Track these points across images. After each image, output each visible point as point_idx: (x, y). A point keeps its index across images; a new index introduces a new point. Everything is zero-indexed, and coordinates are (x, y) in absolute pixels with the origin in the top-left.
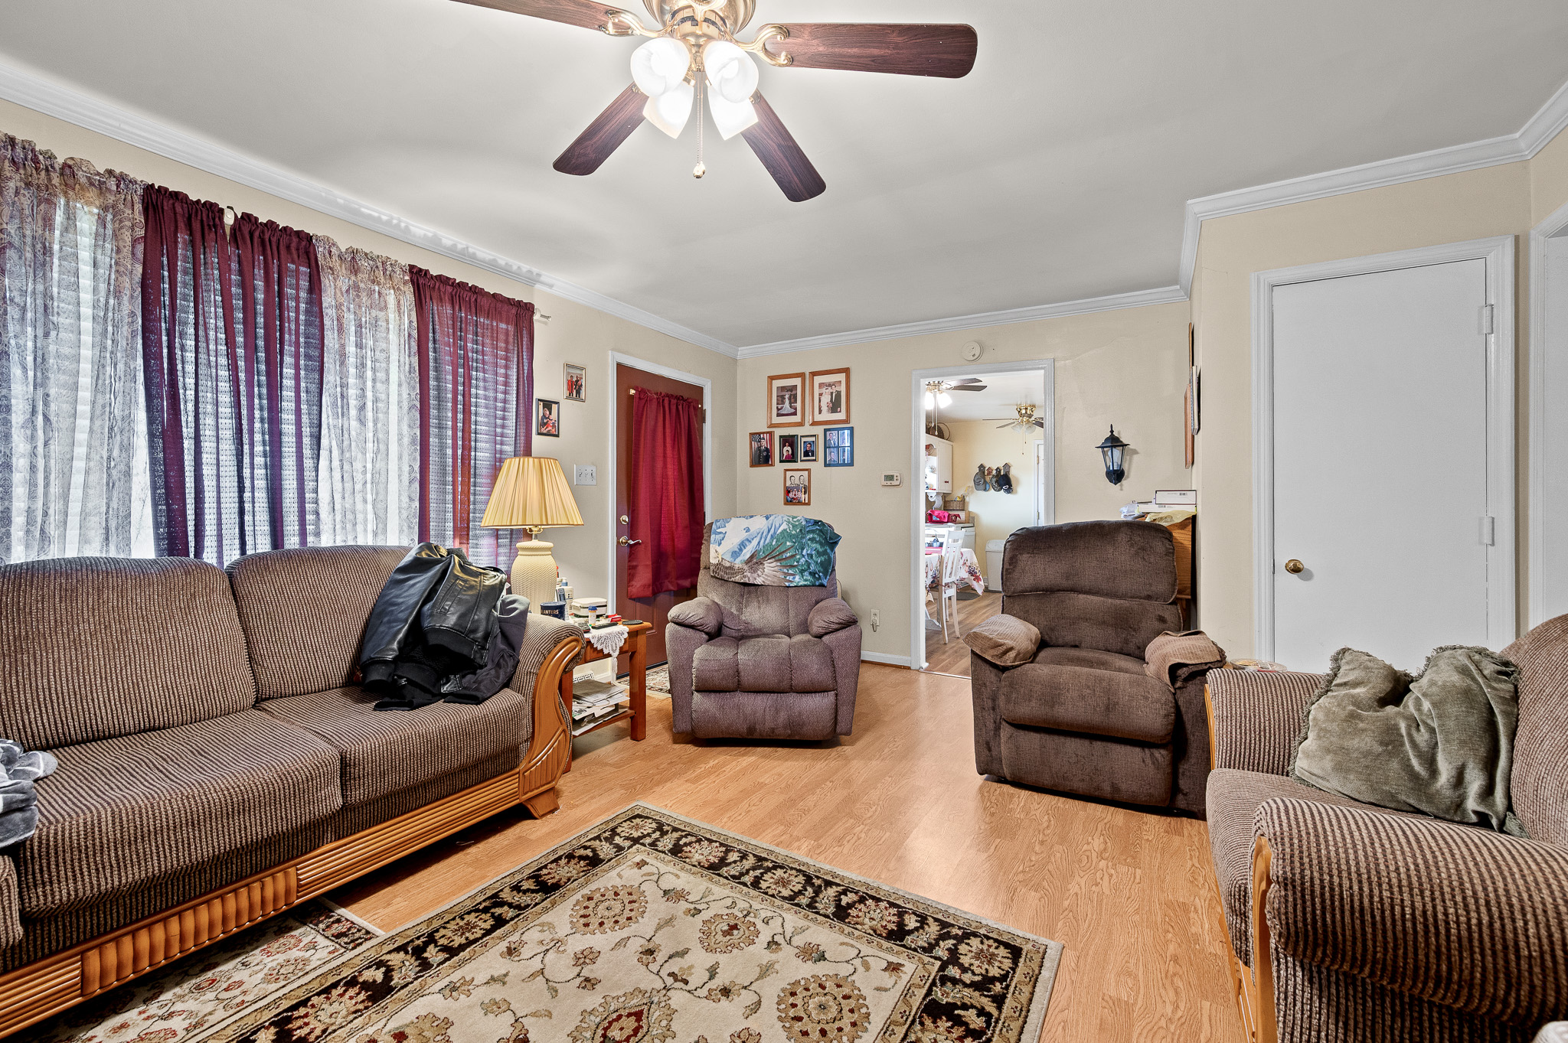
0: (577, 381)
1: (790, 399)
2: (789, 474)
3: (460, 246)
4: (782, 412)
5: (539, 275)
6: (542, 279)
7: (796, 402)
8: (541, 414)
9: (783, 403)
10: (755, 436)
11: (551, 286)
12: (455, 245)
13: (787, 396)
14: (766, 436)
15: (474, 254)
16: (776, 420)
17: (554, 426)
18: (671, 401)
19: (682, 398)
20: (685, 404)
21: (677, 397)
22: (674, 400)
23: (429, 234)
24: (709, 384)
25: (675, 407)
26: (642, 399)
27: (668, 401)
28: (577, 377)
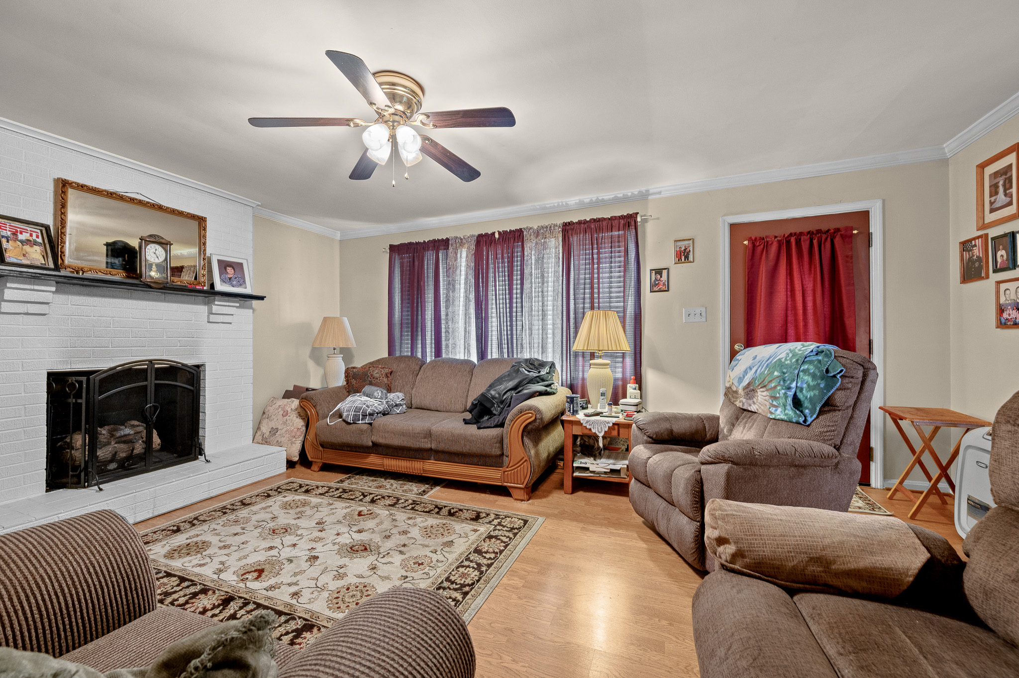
0: (685, 249)
1: (1004, 185)
2: (1003, 287)
3: (594, 199)
4: (996, 205)
5: (647, 191)
6: (651, 191)
7: (1011, 187)
8: (653, 278)
9: (997, 193)
10: (966, 246)
11: (660, 193)
12: (592, 200)
13: (1001, 183)
14: (979, 242)
15: (603, 199)
16: (990, 218)
17: (664, 284)
18: (800, 239)
19: (819, 231)
20: (824, 236)
21: (810, 233)
22: (805, 237)
23: (578, 201)
24: (878, 204)
25: (808, 242)
26: (759, 246)
27: (796, 240)
28: (685, 247)
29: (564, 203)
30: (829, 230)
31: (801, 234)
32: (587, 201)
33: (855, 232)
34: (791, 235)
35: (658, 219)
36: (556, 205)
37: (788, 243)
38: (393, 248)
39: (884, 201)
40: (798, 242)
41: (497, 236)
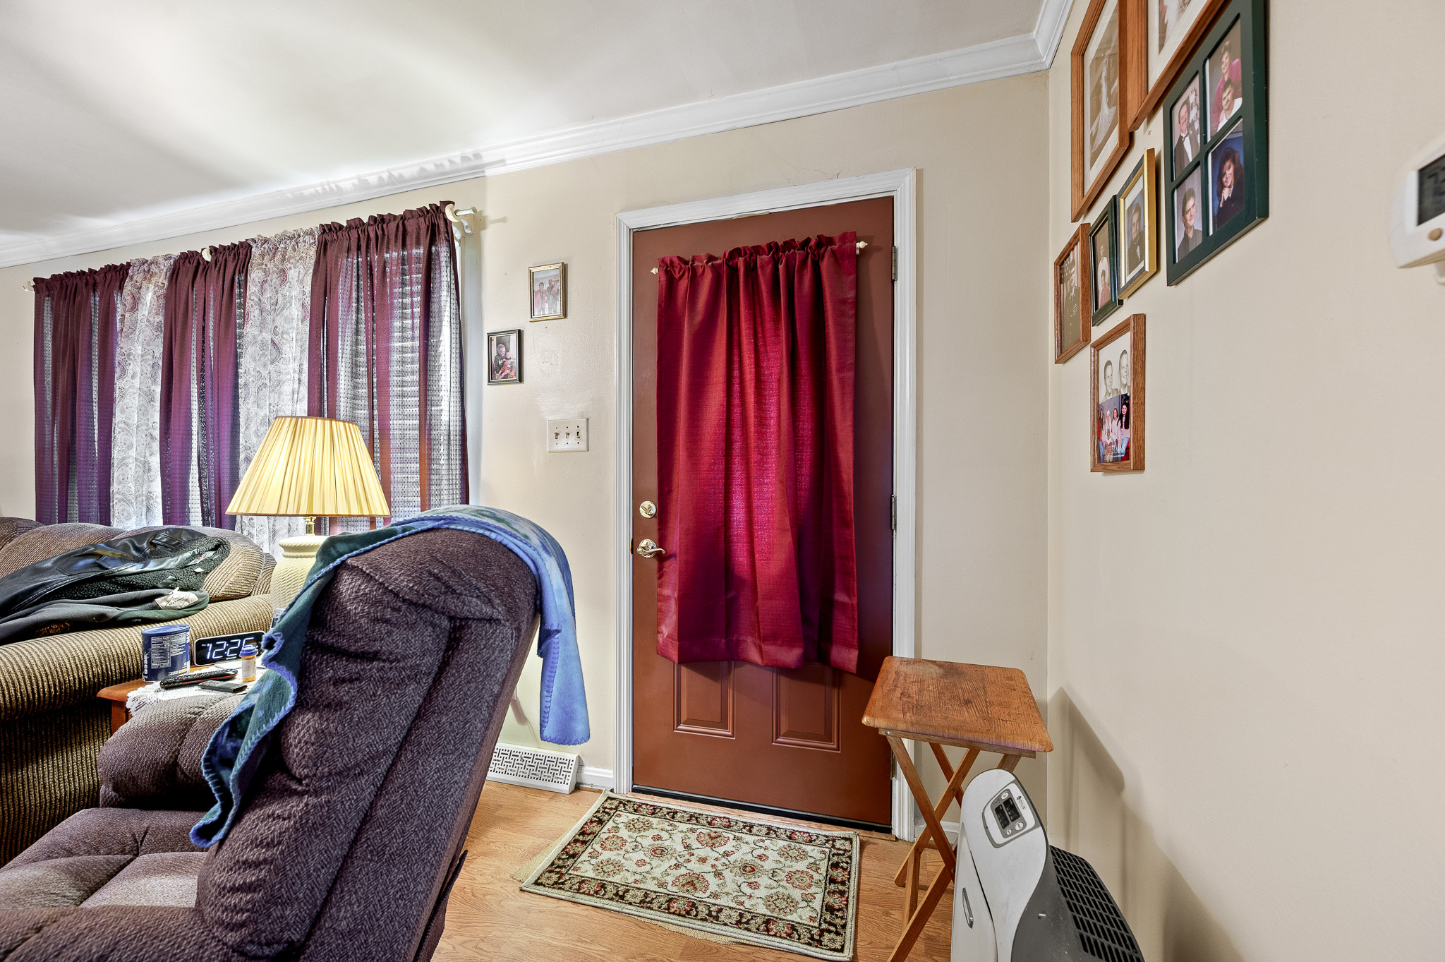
0: (550, 289)
1: (1107, 78)
4: (1099, 140)
7: (1115, 75)
8: (494, 354)
9: (1100, 108)
11: (503, 162)
13: (1104, 75)
14: (1077, 252)
17: (514, 366)
18: (755, 263)
19: (789, 244)
20: (799, 254)
21: (772, 247)
22: (764, 257)
23: (356, 181)
24: (907, 179)
25: (769, 269)
26: (681, 277)
27: (746, 264)
28: (550, 282)
29: (333, 186)
30: (809, 240)
31: (757, 250)
32: (373, 180)
33: (861, 245)
34: (736, 252)
35: (504, 220)
36: (319, 189)
37: (733, 270)
38: (39, 284)
39: (919, 174)
40: (751, 269)
41: (207, 257)
